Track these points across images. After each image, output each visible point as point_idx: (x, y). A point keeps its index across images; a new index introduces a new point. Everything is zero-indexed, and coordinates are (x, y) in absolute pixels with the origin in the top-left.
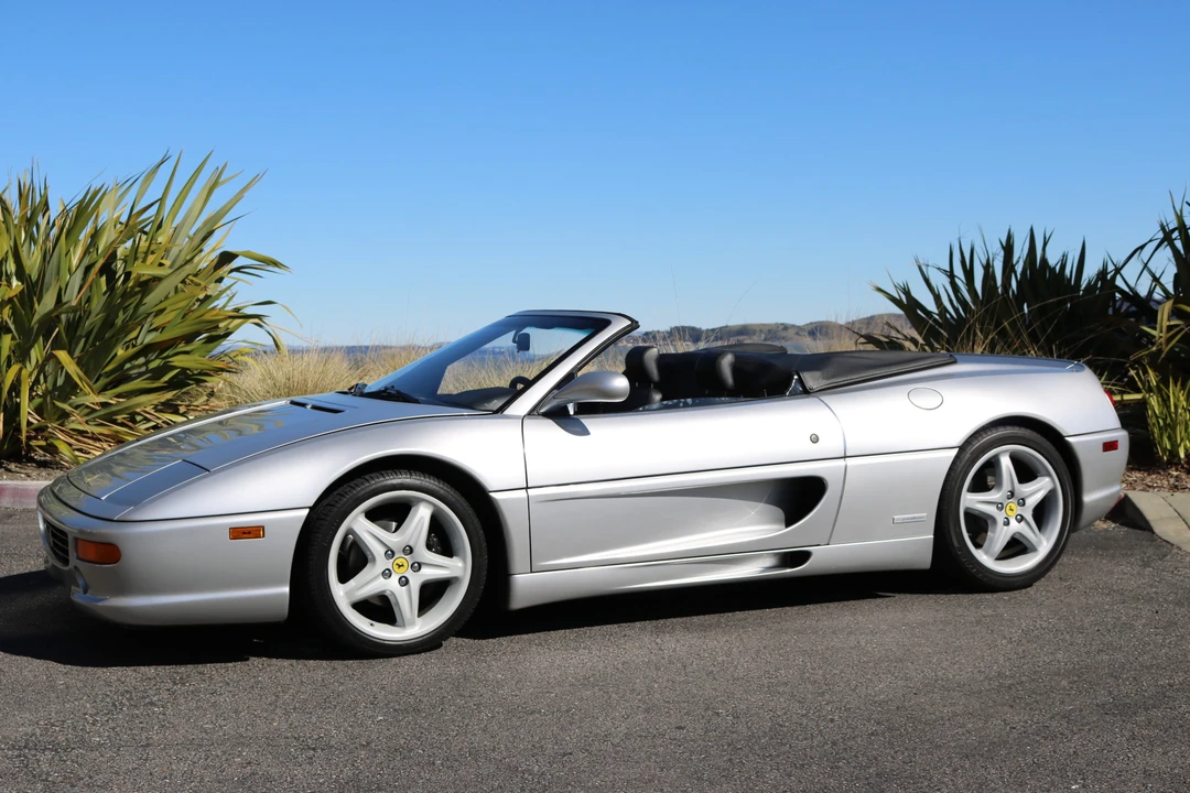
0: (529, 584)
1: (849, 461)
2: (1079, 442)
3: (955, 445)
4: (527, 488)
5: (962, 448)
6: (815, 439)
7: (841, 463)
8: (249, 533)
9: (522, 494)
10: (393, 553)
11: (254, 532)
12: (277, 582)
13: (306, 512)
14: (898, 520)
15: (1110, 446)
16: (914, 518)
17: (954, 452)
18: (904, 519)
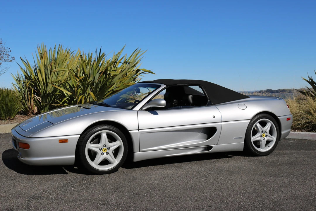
0: (138, 155)
1: (223, 123)
2: (281, 118)
3: (250, 119)
4: (139, 130)
5: (251, 120)
6: (214, 117)
7: (221, 123)
8: (64, 141)
9: (137, 131)
10: (101, 148)
11: (66, 141)
12: (71, 154)
13: (79, 136)
14: (235, 138)
15: (289, 119)
16: (239, 138)
17: (249, 121)
18: (237, 138)
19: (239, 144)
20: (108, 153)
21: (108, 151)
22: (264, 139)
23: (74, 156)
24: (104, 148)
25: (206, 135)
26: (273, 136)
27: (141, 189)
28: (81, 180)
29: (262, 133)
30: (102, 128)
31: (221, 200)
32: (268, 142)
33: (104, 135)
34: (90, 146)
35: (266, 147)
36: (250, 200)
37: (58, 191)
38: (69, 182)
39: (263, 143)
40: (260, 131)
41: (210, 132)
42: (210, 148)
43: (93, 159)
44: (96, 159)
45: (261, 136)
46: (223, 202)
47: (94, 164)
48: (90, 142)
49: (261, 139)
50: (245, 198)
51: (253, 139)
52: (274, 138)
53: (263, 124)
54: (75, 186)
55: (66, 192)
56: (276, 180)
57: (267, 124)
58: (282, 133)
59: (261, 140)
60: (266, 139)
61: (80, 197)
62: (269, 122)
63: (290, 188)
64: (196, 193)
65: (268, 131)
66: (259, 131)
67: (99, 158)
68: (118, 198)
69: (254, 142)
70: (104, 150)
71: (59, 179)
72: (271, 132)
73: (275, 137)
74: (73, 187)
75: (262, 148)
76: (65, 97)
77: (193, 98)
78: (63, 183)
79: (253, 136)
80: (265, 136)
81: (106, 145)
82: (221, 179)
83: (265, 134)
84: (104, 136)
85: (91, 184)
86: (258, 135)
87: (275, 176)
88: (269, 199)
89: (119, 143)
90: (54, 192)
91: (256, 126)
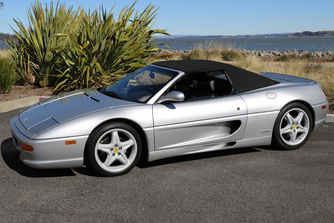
0: (154, 154)
1: (249, 115)
2: (315, 107)
4: (154, 127)
5: (281, 110)
6: (238, 109)
7: (246, 116)
8: (71, 143)
9: (152, 128)
10: (113, 149)
11: (73, 142)
12: (80, 156)
13: (88, 136)
14: (262, 131)
15: (324, 107)
16: (267, 131)
17: (279, 112)
18: (264, 131)
19: (266, 138)
20: (119, 154)
21: (120, 151)
22: (295, 131)
23: (82, 159)
24: (115, 149)
25: (229, 129)
26: (305, 127)
27: (157, 199)
28: (91, 185)
29: (293, 124)
30: (113, 126)
31: (243, 217)
32: (299, 134)
33: (115, 134)
34: (100, 146)
35: (297, 139)
36: (275, 218)
37: (67, 201)
38: (78, 188)
39: (294, 135)
40: (291, 122)
41: (234, 125)
42: (234, 143)
43: (103, 160)
44: (107, 160)
45: (291, 128)
46: (246, 220)
47: (105, 166)
48: (100, 142)
49: (292, 131)
50: (269, 216)
51: (282, 131)
52: (306, 130)
53: (294, 114)
54: (85, 193)
55: (75, 203)
56: (305, 188)
57: (298, 113)
58: (316, 123)
59: (291, 133)
60: (297, 131)
61: (91, 210)
62: (302, 112)
63: (319, 201)
64: (217, 207)
65: (300, 122)
66: (289, 123)
67: (111, 159)
68: (133, 212)
69: (283, 135)
70: (115, 150)
71: (67, 184)
72: (303, 123)
73: (307, 128)
74: (82, 195)
75: (292, 141)
76: (68, 67)
77: (215, 84)
78: (72, 190)
79: (282, 128)
80: (296, 127)
81: (118, 145)
82: (244, 186)
83: (296, 126)
84: (116, 136)
85: (102, 190)
86: (288, 127)
87: (304, 182)
88: (295, 217)
89: (132, 142)
90: (62, 202)
91: (286, 116)
